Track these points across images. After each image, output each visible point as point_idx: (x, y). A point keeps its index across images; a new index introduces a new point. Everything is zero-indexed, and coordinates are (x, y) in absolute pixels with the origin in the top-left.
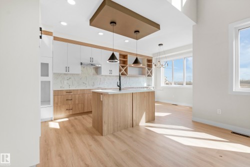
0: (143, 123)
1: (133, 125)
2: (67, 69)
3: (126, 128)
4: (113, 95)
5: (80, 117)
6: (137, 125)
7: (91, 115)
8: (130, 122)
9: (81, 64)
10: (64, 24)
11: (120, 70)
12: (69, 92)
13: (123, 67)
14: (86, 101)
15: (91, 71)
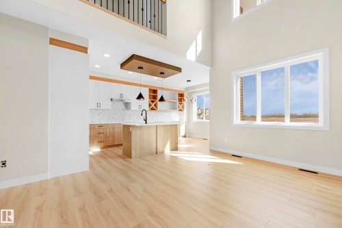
0: (167, 150)
1: (157, 153)
2: (98, 105)
3: (151, 154)
4: (140, 127)
5: (111, 149)
6: (163, 152)
7: (122, 147)
8: (154, 150)
9: (112, 100)
10: (97, 66)
11: (150, 105)
12: (100, 126)
13: (153, 102)
14: (116, 135)
15: (121, 105)
